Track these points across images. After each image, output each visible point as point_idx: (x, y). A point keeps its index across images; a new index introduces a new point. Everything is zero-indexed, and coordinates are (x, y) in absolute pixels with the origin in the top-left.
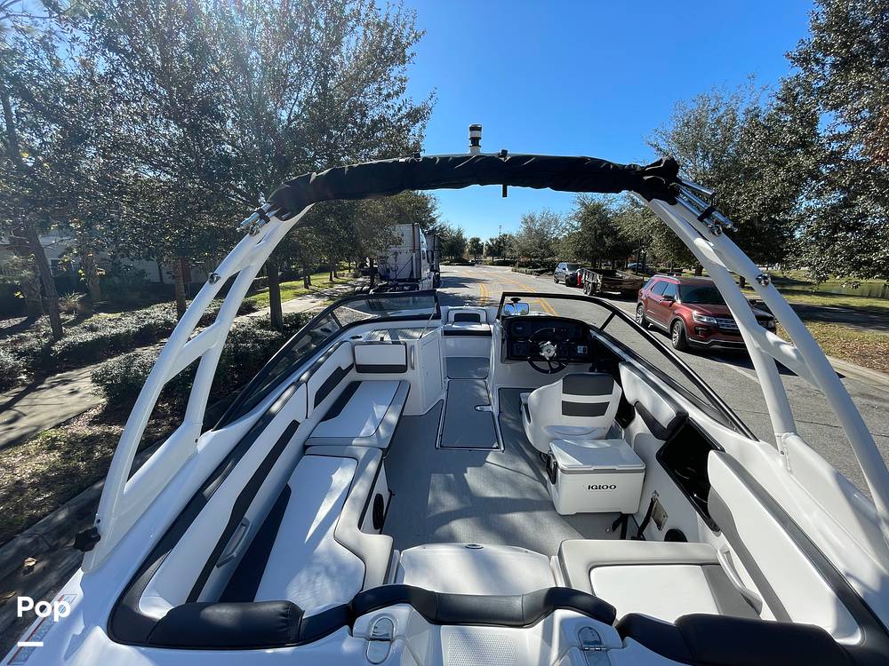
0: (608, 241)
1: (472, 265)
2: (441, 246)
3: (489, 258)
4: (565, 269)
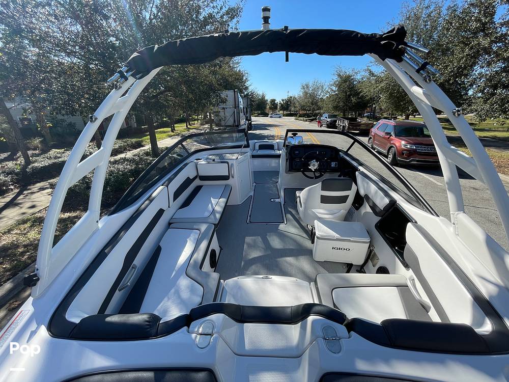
0: (354, 100)
2: (251, 105)
3: (281, 112)
4: (326, 117)
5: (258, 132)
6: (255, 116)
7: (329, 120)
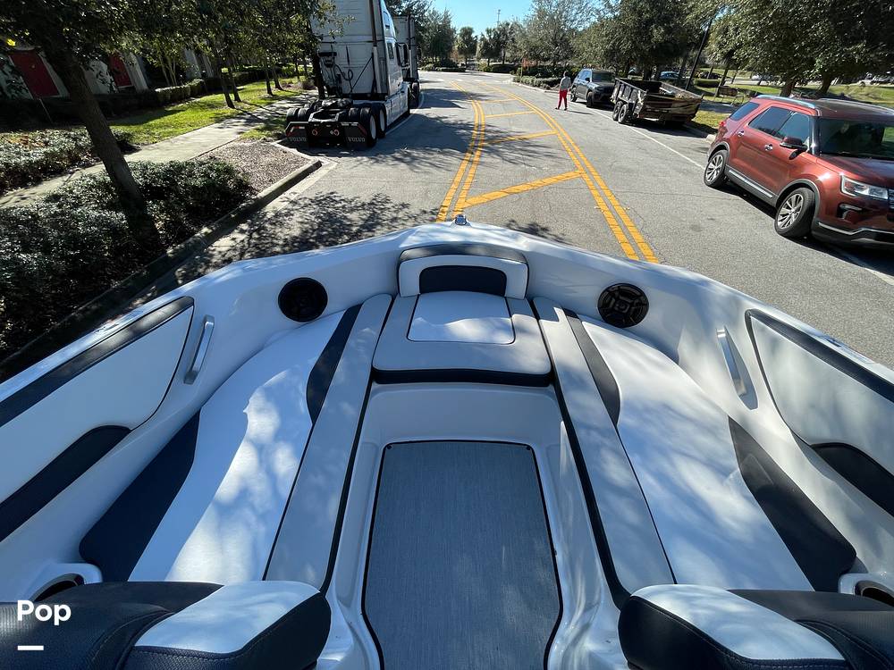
1: (462, 70)
3: (483, 61)
4: (588, 79)
5: (432, 112)
6: (429, 70)
7: (594, 86)
